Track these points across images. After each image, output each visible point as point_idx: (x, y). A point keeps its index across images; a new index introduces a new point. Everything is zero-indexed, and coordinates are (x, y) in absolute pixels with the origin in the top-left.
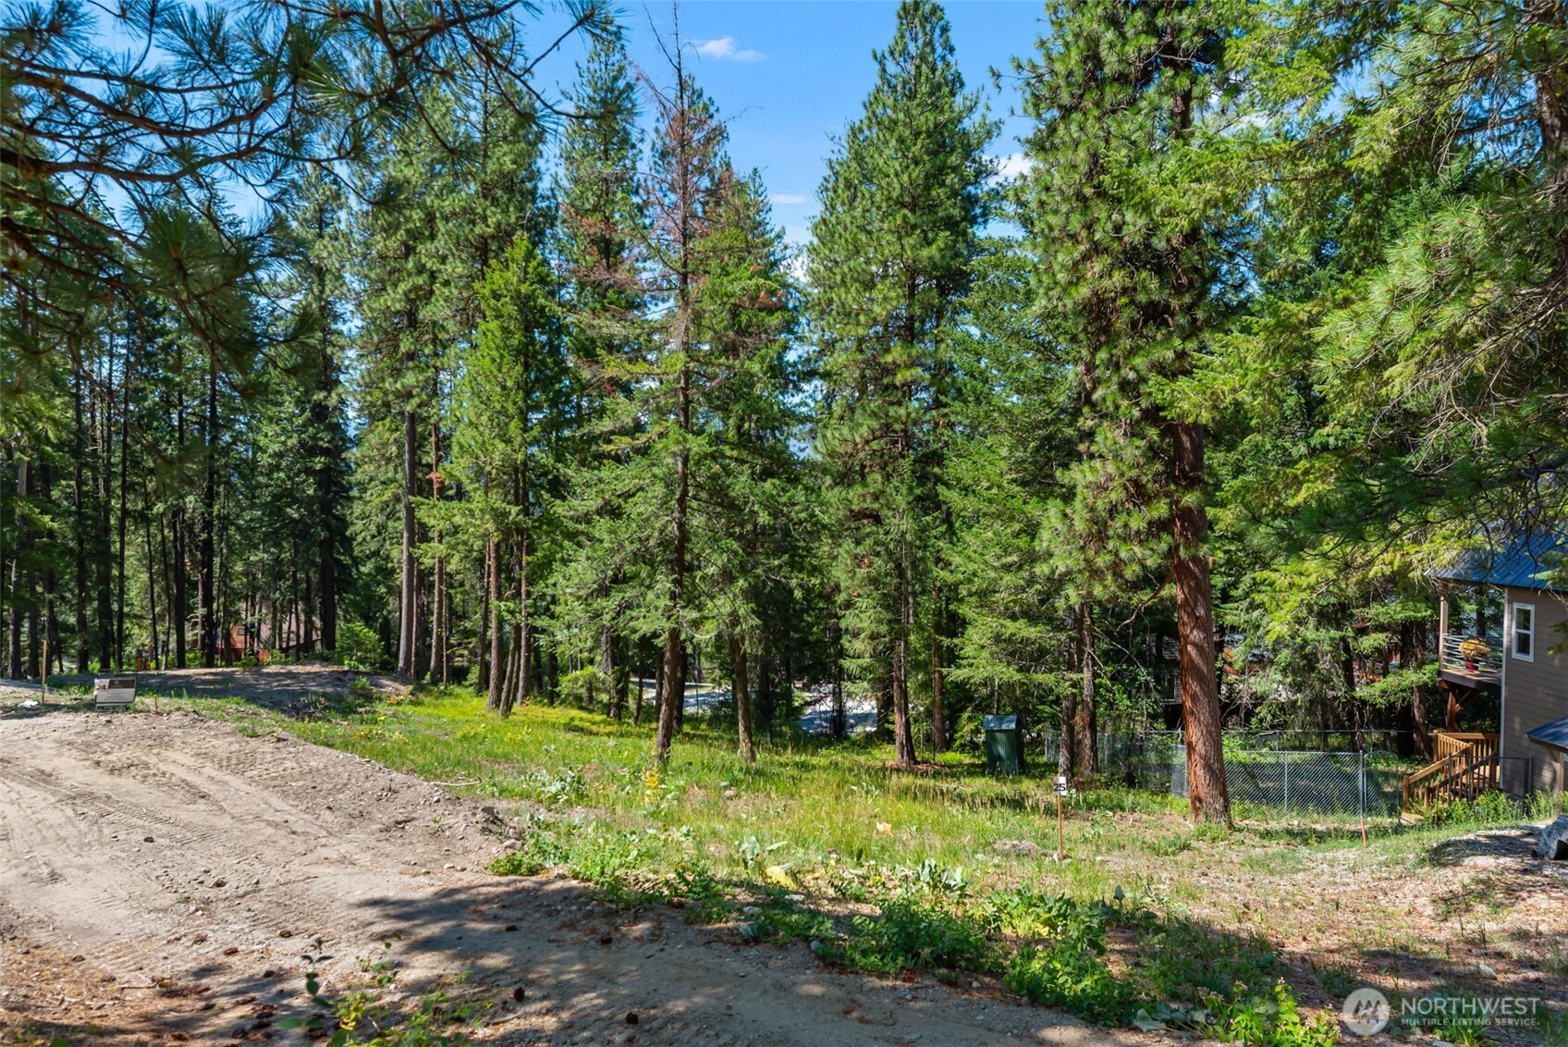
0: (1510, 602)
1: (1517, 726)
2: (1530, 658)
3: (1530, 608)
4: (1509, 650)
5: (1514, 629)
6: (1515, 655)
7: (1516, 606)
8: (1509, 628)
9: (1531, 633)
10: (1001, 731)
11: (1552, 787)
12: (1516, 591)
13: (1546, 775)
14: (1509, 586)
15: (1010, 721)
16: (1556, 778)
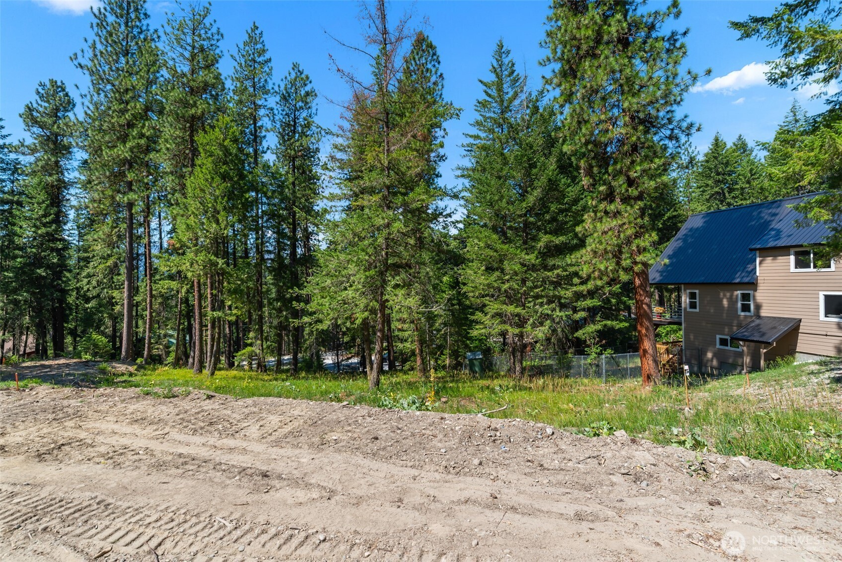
0: (685, 290)
1: (692, 337)
2: (697, 310)
3: (697, 291)
4: (685, 308)
5: (688, 300)
6: (688, 310)
7: (688, 291)
8: (685, 300)
9: (697, 301)
10: (476, 359)
11: (712, 359)
12: (688, 285)
13: (710, 355)
14: (684, 284)
15: (479, 355)
16: (715, 355)
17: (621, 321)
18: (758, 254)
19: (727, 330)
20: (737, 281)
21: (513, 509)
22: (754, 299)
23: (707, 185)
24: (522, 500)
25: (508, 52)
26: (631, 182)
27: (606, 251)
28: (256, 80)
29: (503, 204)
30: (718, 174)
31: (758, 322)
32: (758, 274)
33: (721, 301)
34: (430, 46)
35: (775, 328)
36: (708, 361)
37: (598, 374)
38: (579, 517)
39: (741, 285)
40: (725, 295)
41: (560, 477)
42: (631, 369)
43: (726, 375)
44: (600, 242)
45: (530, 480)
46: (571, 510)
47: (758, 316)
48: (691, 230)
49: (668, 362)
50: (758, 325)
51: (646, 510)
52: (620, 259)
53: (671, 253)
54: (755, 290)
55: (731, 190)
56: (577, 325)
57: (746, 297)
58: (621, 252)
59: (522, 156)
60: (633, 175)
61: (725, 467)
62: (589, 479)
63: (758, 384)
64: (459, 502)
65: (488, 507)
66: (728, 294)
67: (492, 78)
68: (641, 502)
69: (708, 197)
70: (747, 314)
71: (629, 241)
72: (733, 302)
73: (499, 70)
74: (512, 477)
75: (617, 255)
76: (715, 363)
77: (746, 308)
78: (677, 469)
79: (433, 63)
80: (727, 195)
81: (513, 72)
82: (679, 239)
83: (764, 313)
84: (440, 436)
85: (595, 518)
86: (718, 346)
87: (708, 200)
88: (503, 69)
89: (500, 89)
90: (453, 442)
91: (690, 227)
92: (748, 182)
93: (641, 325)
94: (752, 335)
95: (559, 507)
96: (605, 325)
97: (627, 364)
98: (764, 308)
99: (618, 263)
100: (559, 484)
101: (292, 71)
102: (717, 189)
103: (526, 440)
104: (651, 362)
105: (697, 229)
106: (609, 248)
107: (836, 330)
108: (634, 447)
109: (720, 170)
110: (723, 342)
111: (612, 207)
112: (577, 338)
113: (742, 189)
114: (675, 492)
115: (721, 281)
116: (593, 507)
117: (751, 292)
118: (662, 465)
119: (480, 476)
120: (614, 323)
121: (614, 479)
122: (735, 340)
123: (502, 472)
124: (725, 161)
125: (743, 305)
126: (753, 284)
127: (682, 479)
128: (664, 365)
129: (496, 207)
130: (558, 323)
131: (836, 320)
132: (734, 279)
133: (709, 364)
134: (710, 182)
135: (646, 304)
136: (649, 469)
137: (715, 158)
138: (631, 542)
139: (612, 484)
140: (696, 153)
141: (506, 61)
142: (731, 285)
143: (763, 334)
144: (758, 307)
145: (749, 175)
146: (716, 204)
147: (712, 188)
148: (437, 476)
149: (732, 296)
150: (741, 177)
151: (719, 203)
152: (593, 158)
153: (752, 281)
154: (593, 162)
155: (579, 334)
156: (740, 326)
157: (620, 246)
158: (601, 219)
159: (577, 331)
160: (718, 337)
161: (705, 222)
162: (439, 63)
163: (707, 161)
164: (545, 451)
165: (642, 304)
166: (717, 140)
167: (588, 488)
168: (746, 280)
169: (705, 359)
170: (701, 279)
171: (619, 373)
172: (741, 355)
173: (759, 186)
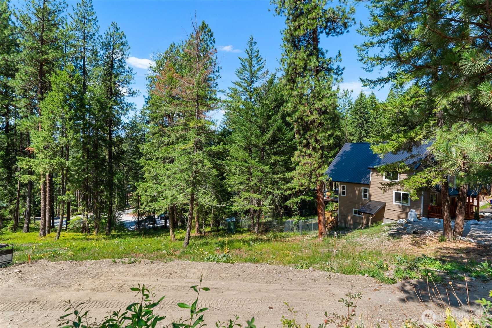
0: (340, 185)
1: (342, 209)
2: (345, 196)
3: (345, 186)
4: (340, 194)
5: (341, 190)
6: (342, 195)
7: (342, 186)
8: (340, 189)
9: (345, 191)
10: (232, 222)
11: (350, 220)
12: (342, 182)
13: (349, 218)
14: (340, 182)
15: (234, 219)
16: (352, 218)
17: (310, 196)
18: (371, 171)
19: (357, 206)
20: (362, 182)
21: (288, 290)
22: (369, 192)
23: (356, 118)
24: (289, 288)
25: (255, 43)
26: (317, 141)
27: (305, 174)
28: (86, 31)
29: (253, 138)
30: (361, 113)
31: (370, 203)
32: (371, 180)
33: (356, 192)
34: (209, 31)
35: (375, 207)
36: (348, 221)
37: (298, 230)
38: (303, 290)
39: (364, 185)
40: (357, 189)
41: (297, 282)
42: (314, 224)
43: (354, 230)
44: (302, 169)
45: (290, 283)
46: (301, 289)
47: (370, 201)
48: (345, 152)
49: (331, 222)
50: (369, 205)
51: (316, 287)
52: (311, 178)
53: (335, 164)
54: (369, 188)
55: (367, 122)
56: (286, 198)
57: (366, 191)
58: (311, 175)
59: (264, 112)
60: (318, 138)
61: (334, 276)
62: (304, 282)
63: (365, 236)
64: (275, 290)
65: (282, 290)
66: (358, 188)
67: (246, 56)
68: (315, 286)
69: (356, 125)
70: (366, 199)
71: (315, 170)
72: (360, 192)
73: (250, 52)
74: (285, 283)
75: (310, 176)
76: (351, 222)
77: (365, 196)
78: (324, 277)
79: (211, 42)
80: (365, 125)
81: (258, 55)
82: (339, 156)
83: (372, 199)
84: (260, 273)
85: (306, 290)
86: (353, 214)
87: (356, 127)
88: (253, 53)
89: (251, 65)
90: (265, 275)
91: (344, 150)
92: (375, 119)
93: (319, 208)
94: (367, 210)
95: (298, 288)
96: (301, 199)
97: (311, 221)
98: (372, 196)
99: (310, 180)
100: (297, 284)
101: (111, 27)
102: (360, 121)
103: (285, 272)
104: (322, 226)
105: (347, 152)
106: (306, 172)
107: (398, 208)
108: (314, 272)
109: (362, 111)
110: (356, 212)
111: (308, 152)
112: (286, 206)
113: (372, 122)
114: (323, 283)
115: (356, 182)
116: (305, 288)
117: (368, 188)
118: (321, 277)
119: (277, 283)
120: (306, 197)
121: (309, 281)
122: (360, 213)
123: (282, 282)
124: (365, 106)
125: (364, 194)
126: (368, 185)
127: (325, 280)
128: (329, 223)
129: (249, 140)
130: (276, 197)
131: (398, 204)
132: (361, 181)
133: (349, 223)
134: (357, 117)
135: (322, 198)
136: (318, 278)
137: (360, 104)
138: (313, 293)
139: (309, 282)
140: (351, 98)
141: (255, 48)
142: (359, 184)
143: (371, 210)
144: (370, 196)
145: (376, 115)
146: (360, 130)
147: (358, 120)
148: (265, 285)
149: (360, 189)
150: (372, 116)
151: (361, 129)
152: (300, 126)
153: (368, 183)
154: (301, 128)
155: (287, 203)
156: (362, 204)
157: (311, 172)
158: (303, 156)
159: (286, 201)
160: (354, 209)
161: (351, 149)
162: (214, 42)
163: (356, 105)
164: (291, 275)
165: (320, 198)
166: (361, 94)
167: (304, 284)
168: (366, 182)
169: (347, 220)
170: (347, 180)
171: (307, 228)
172: (362, 218)
173: (380, 122)
